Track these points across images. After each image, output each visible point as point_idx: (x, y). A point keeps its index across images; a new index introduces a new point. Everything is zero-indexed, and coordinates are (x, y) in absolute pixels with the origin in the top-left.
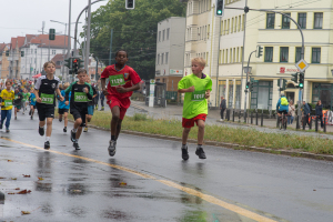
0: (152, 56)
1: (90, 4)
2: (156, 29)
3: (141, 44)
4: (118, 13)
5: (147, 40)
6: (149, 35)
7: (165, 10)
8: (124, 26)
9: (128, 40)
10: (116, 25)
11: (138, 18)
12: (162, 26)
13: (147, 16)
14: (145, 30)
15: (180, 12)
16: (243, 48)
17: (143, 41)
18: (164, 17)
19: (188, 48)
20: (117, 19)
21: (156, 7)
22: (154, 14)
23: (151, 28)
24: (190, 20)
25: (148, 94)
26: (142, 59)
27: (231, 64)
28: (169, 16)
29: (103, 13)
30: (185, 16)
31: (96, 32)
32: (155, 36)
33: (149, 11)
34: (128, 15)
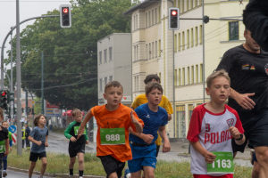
0: (92, 81)
1: (18, 24)
2: (95, 49)
3: (80, 68)
4: (48, 32)
5: (85, 62)
6: (87, 57)
7: (105, 26)
8: (57, 48)
9: (63, 64)
10: (47, 47)
11: (73, 37)
12: (102, 45)
13: (83, 34)
14: (83, 52)
15: (124, 27)
16: (202, 65)
17: (81, 64)
18: (104, 34)
19: (136, 69)
20: (47, 40)
21: (94, 23)
22: (92, 31)
23: (89, 49)
24: (136, 36)
25: (92, 127)
26: (81, 86)
27: (189, 85)
28: (110, 33)
29: (31, 34)
30: (130, 31)
31: (24, 58)
32: (95, 57)
33: (85, 28)
34: (61, 35)
